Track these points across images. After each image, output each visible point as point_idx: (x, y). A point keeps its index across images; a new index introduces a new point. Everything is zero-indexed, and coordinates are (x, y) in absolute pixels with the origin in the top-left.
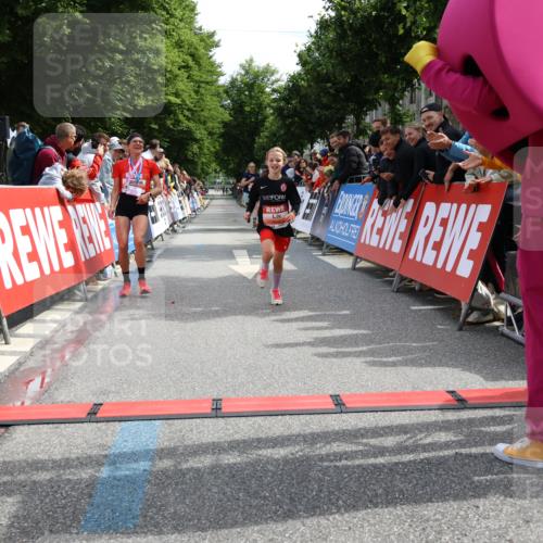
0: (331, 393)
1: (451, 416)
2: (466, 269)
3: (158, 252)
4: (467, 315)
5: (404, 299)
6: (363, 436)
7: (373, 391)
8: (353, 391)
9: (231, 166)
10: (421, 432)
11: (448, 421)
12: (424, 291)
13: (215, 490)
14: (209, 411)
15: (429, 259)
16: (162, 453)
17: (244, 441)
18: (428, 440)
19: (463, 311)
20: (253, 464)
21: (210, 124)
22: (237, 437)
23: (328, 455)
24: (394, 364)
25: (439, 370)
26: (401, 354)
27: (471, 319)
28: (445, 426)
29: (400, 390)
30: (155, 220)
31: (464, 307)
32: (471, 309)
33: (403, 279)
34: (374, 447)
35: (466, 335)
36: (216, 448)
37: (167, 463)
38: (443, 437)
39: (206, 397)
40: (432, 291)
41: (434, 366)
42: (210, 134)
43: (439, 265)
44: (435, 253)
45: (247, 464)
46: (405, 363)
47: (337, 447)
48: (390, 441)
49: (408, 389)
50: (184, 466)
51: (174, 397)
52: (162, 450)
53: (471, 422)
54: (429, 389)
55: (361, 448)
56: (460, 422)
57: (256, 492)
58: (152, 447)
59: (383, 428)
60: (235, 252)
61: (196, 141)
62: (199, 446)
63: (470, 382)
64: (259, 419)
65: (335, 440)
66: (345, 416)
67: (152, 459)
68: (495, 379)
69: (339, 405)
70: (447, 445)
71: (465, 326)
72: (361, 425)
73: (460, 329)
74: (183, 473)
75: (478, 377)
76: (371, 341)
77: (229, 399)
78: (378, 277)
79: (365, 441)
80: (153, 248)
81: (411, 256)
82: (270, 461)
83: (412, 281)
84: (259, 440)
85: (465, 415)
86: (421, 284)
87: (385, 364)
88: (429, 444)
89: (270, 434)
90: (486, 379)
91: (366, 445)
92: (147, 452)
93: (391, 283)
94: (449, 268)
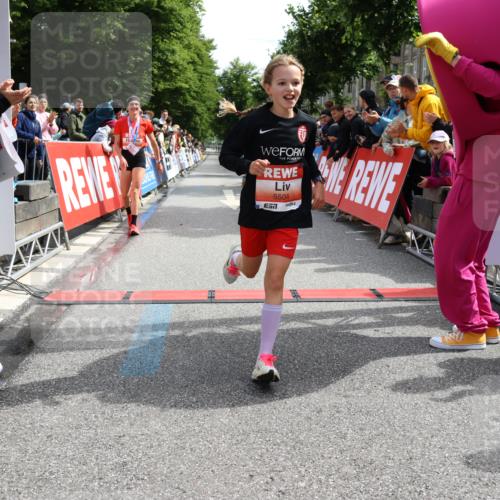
0: (291, 288)
1: (373, 305)
2: (385, 207)
3: (171, 190)
4: (385, 238)
5: (341, 226)
6: (312, 318)
7: (319, 288)
8: (306, 288)
9: (223, 132)
10: (351, 316)
11: (370, 310)
12: (356, 221)
13: (210, 351)
14: (206, 298)
15: (359, 199)
16: (174, 326)
17: (231, 320)
18: (357, 321)
19: (382, 236)
20: (236, 335)
21: (208, 103)
22: (225, 316)
23: (288, 330)
24: (334, 270)
25: (364, 275)
26: (338, 263)
27: (388, 241)
28: (369, 312)
29: (338, 287)
30: (169, 168)
31: (383, 233)
32: (388, 234)
33: (341, 212)
34: (319, 325)
35: (384, 252)
36: (211, 323)
37: (177, 332)
38: (367, 320)
39: (204, 289)
40: (361, 221)
41: (362, 272)
42: (209, 109)
43: (366, 204)
44: (363, 195)
45: (232, 335)
46: (341, 269)
47: (294, 325)
48: (330, 322)
49: (344, 287)
50: (189, 335)
51: (183, 288)
52: (174, 324)
53: (385, 310)
54: (357, 287)
55: (310, 326)
56: (378, 310)
57: (238, 354)
58: (166, 321)
59: (326, 313)
60: (225, 191)
61: (199, 115)
62: (200, 322)
63: (385, 283)
64: (240, 305)
65: (292, 320)
66: (299, 304)
67: (167, 330)
68: (402, 282)
69: (296, 296)
70: (369, 326)
71: (383, 245)
72: (310, 310)
73: (380, 248)
74: (189, 340)
75: (390, 280)
76: (318, 254)
77: (220, 291)
78: (324, 210)
79: (313, 321)
80: (167, 187)
81: (347, 197)
82: (248, 333)
83: (347, 214)
84: (241, 319)
85: (382, 305)
86: (354, 217)
87: (327, 270)
88: (358, 324)
89: (248, 315)
90: (397, 282)
91: (314, 324)
92: (164, 325)
93: (332, 215)
94: (373, 206)
